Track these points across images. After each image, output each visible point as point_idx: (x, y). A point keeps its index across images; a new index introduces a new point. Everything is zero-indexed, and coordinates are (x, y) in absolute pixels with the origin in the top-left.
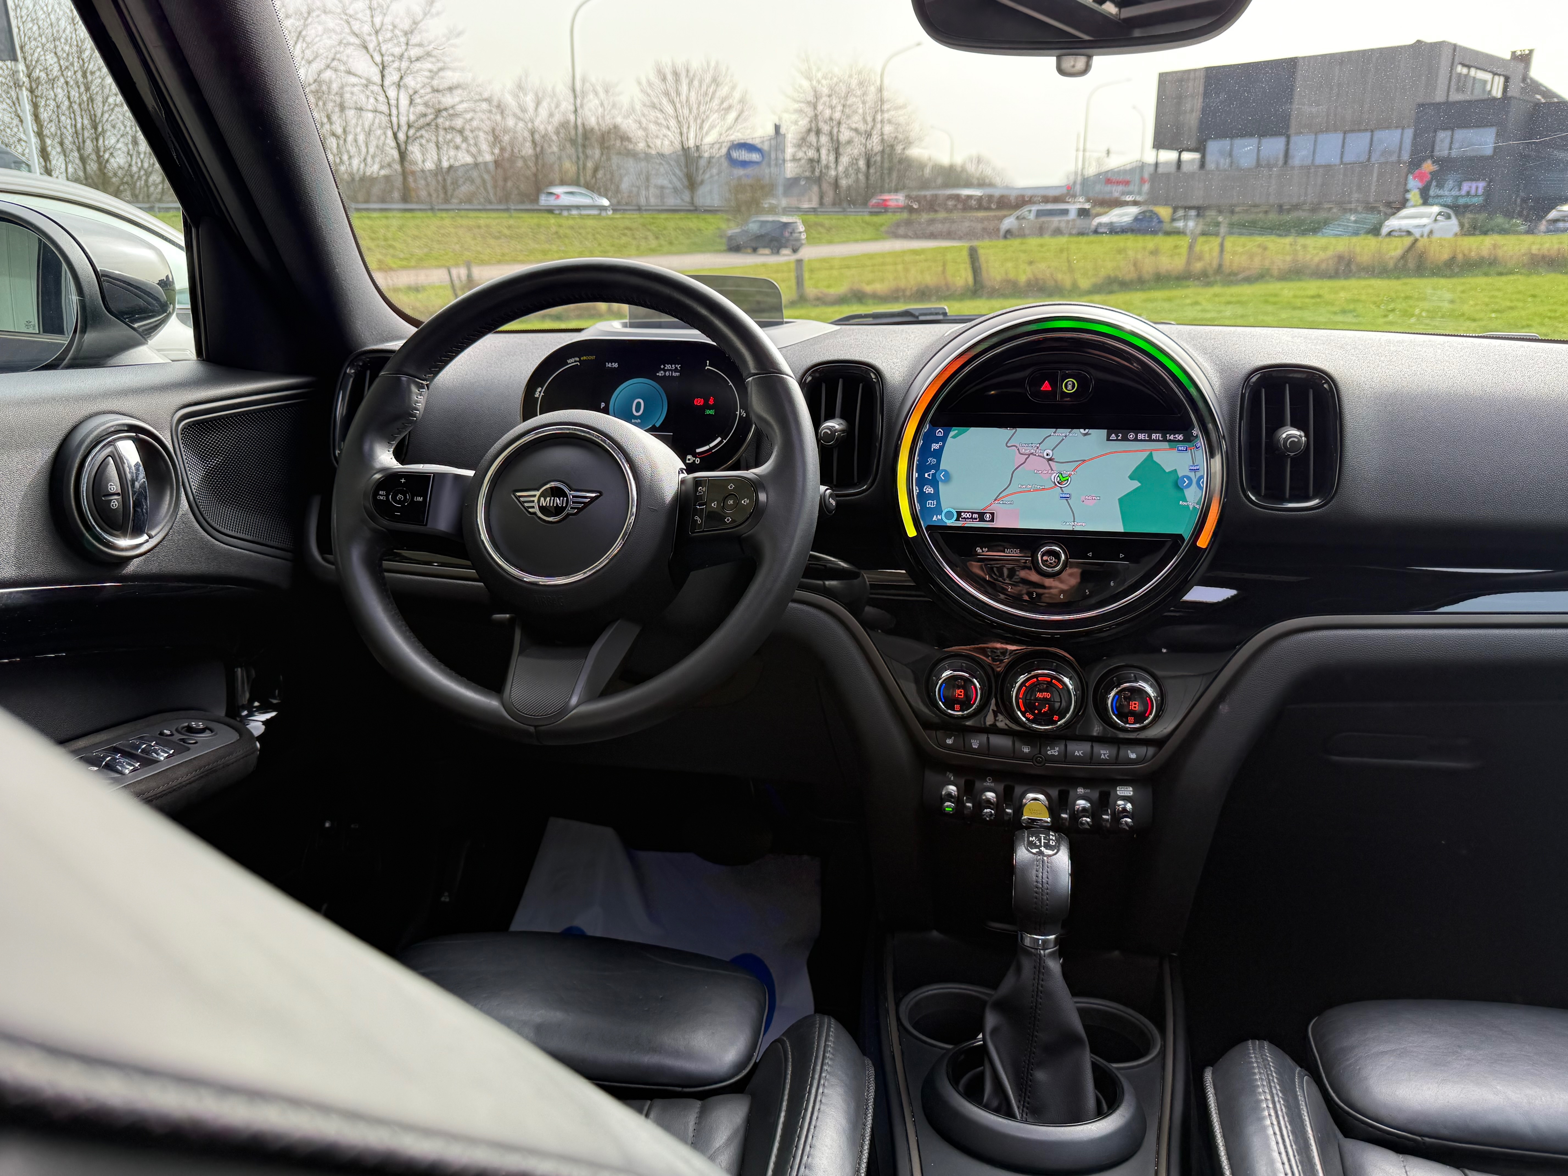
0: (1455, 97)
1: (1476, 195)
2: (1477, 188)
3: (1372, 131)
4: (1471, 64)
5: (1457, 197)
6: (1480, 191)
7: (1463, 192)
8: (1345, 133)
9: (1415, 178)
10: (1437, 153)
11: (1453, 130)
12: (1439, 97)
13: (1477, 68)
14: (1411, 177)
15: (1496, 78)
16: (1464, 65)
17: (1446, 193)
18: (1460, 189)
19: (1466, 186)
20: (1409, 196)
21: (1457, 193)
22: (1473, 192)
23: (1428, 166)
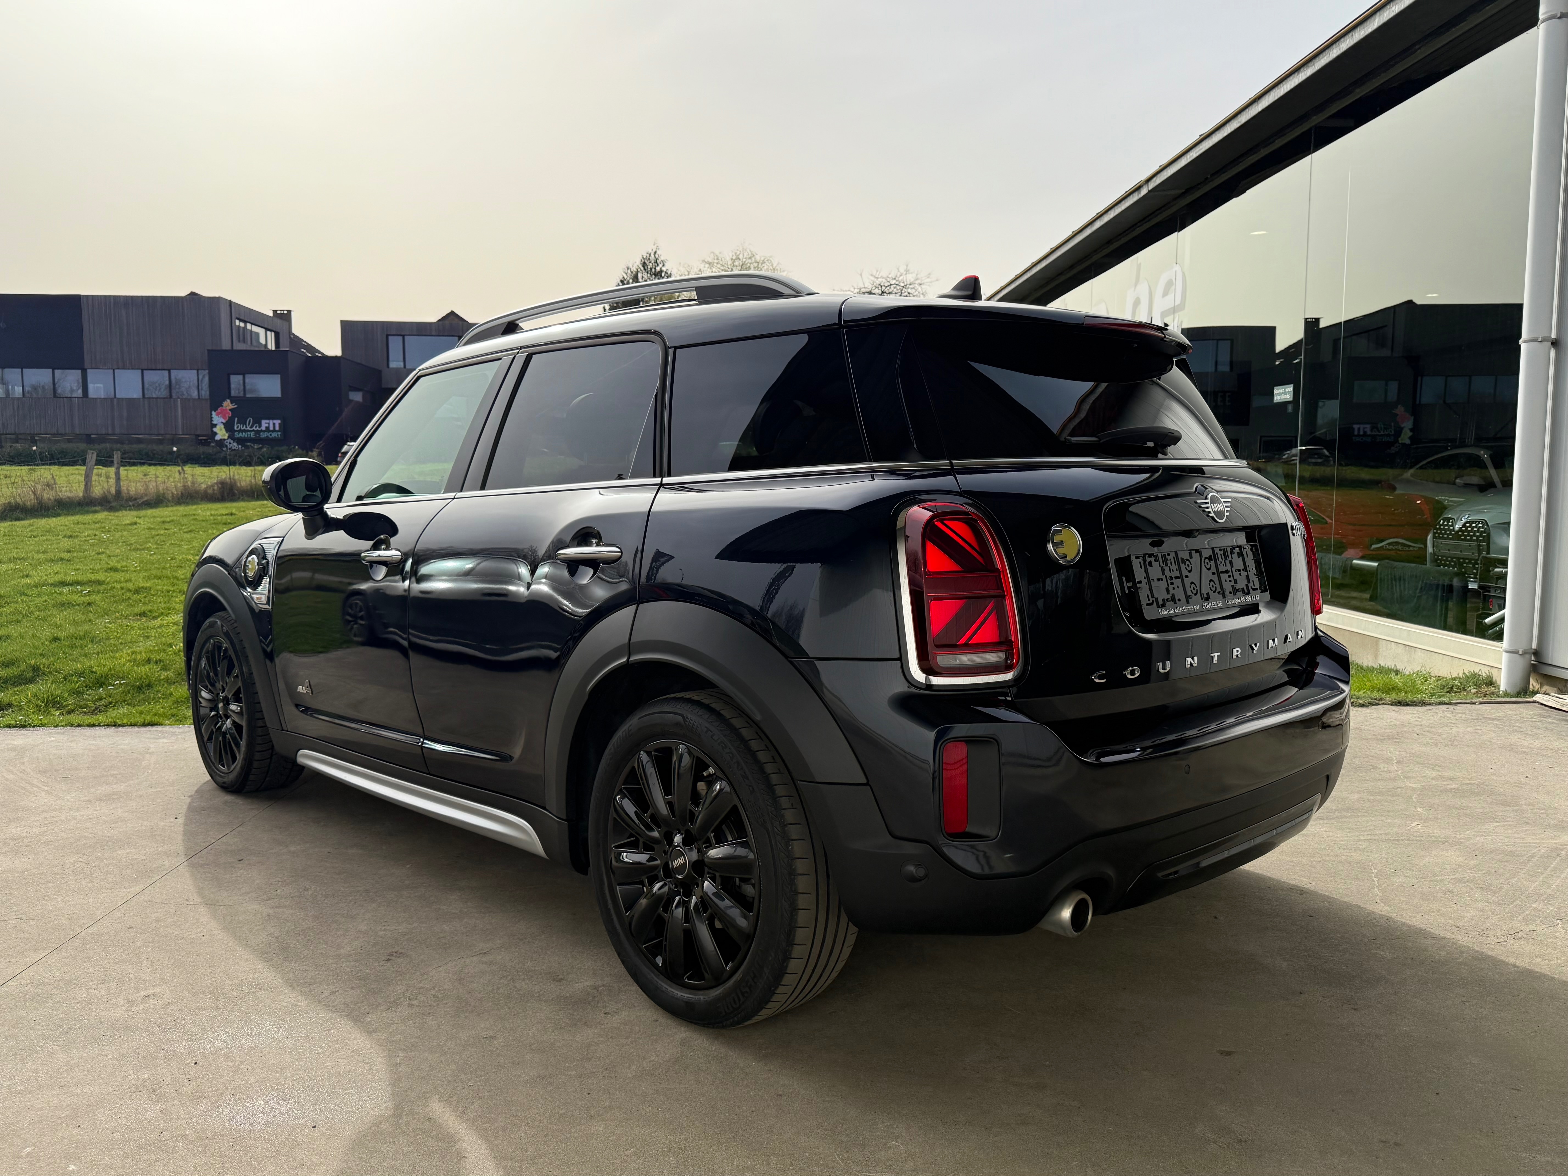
0: (239, 346)
1: (274, 431)
2: (274, 424)
3: (169, 371)
4: (246, 320)
5: (258, 432)
6: (277, 428)
7: (263, 428)
8: (142, 370)
9: (217, 415)
10: (233, 393)
11: (244, 375)
12: (226, 345)
13: (252, 324)
14: (214, 413)
15: (269, 333)
16: (241, 320)
17: (248, 428)
18: (260, 426)
19: (264, 423)
20: (215, 430)
21: (258, 428)
22: (271, 428)
23: (228, 405)
